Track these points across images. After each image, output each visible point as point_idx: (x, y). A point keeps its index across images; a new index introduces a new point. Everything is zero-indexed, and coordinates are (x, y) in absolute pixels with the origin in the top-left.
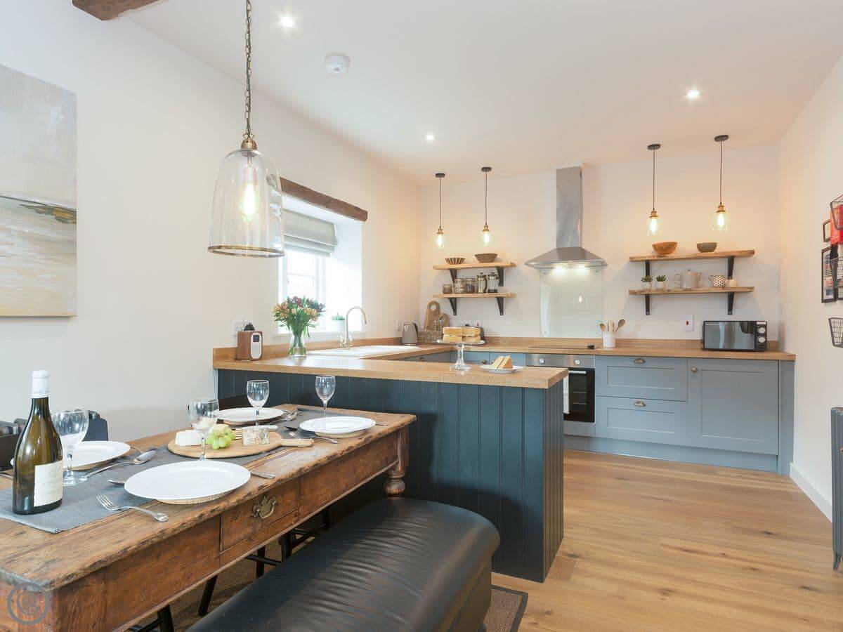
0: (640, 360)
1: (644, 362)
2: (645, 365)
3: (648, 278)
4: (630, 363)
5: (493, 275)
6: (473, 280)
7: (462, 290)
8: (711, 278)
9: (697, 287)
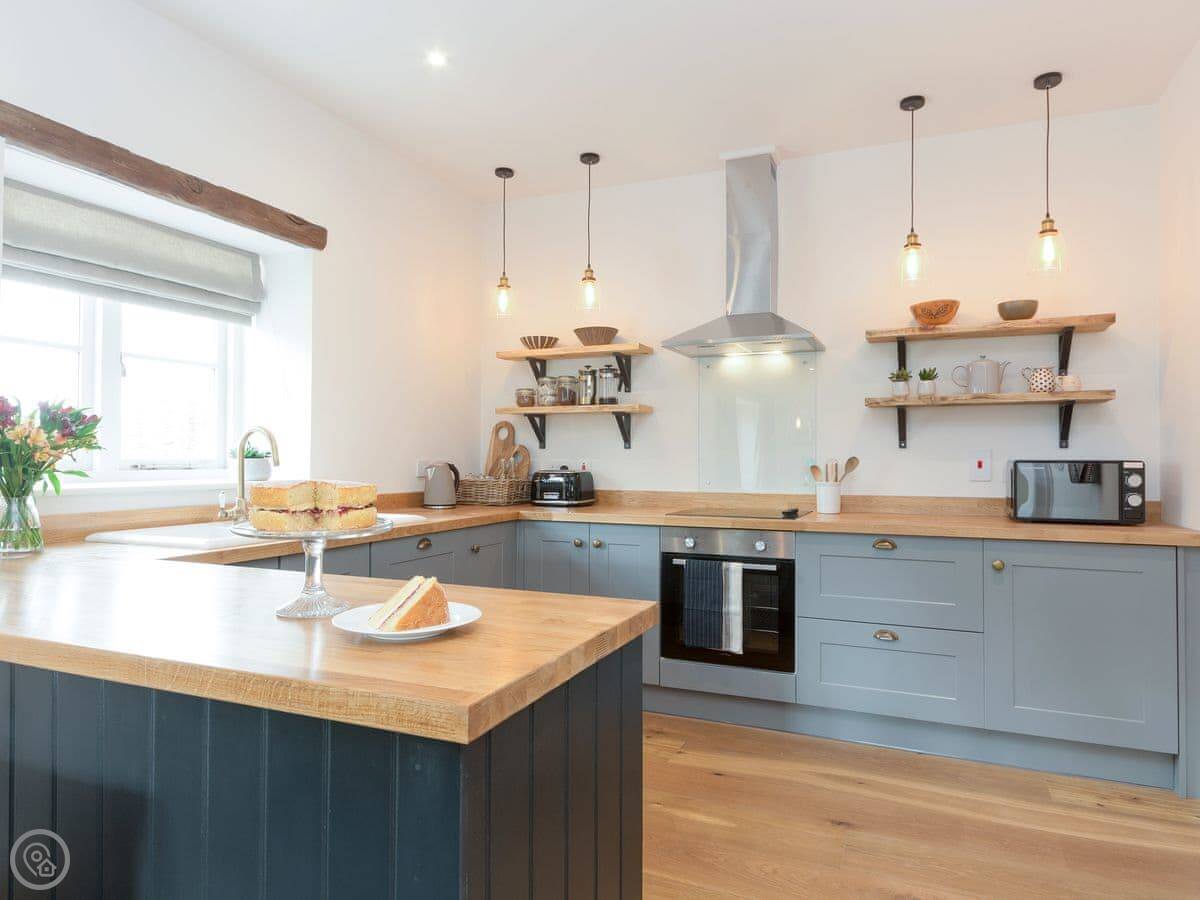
0: (886, 542)
1: (894, 547)
2: (896, 553)
3: (901, 376)
4: (866, 548)
5: (609, 369)
6: (574, 381)
7: (552, 399)
8: (1027, 374)
9: (999, 392)
